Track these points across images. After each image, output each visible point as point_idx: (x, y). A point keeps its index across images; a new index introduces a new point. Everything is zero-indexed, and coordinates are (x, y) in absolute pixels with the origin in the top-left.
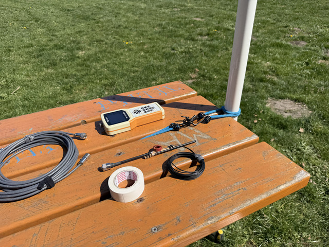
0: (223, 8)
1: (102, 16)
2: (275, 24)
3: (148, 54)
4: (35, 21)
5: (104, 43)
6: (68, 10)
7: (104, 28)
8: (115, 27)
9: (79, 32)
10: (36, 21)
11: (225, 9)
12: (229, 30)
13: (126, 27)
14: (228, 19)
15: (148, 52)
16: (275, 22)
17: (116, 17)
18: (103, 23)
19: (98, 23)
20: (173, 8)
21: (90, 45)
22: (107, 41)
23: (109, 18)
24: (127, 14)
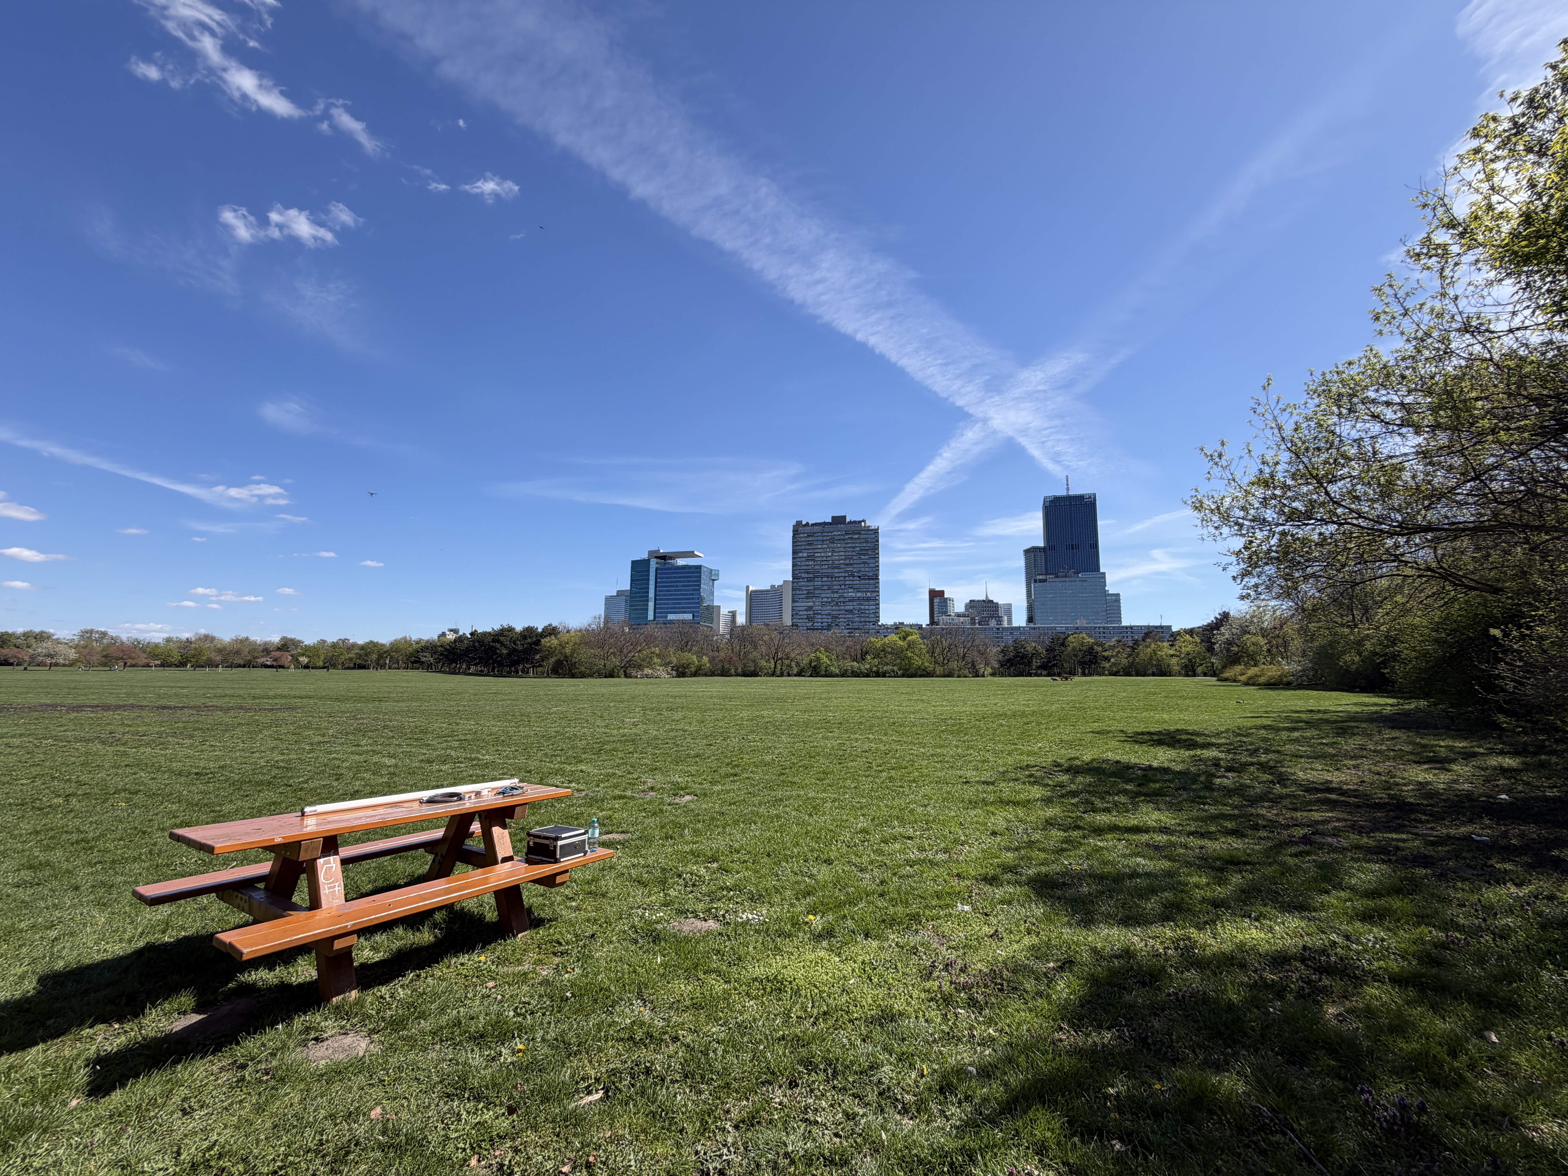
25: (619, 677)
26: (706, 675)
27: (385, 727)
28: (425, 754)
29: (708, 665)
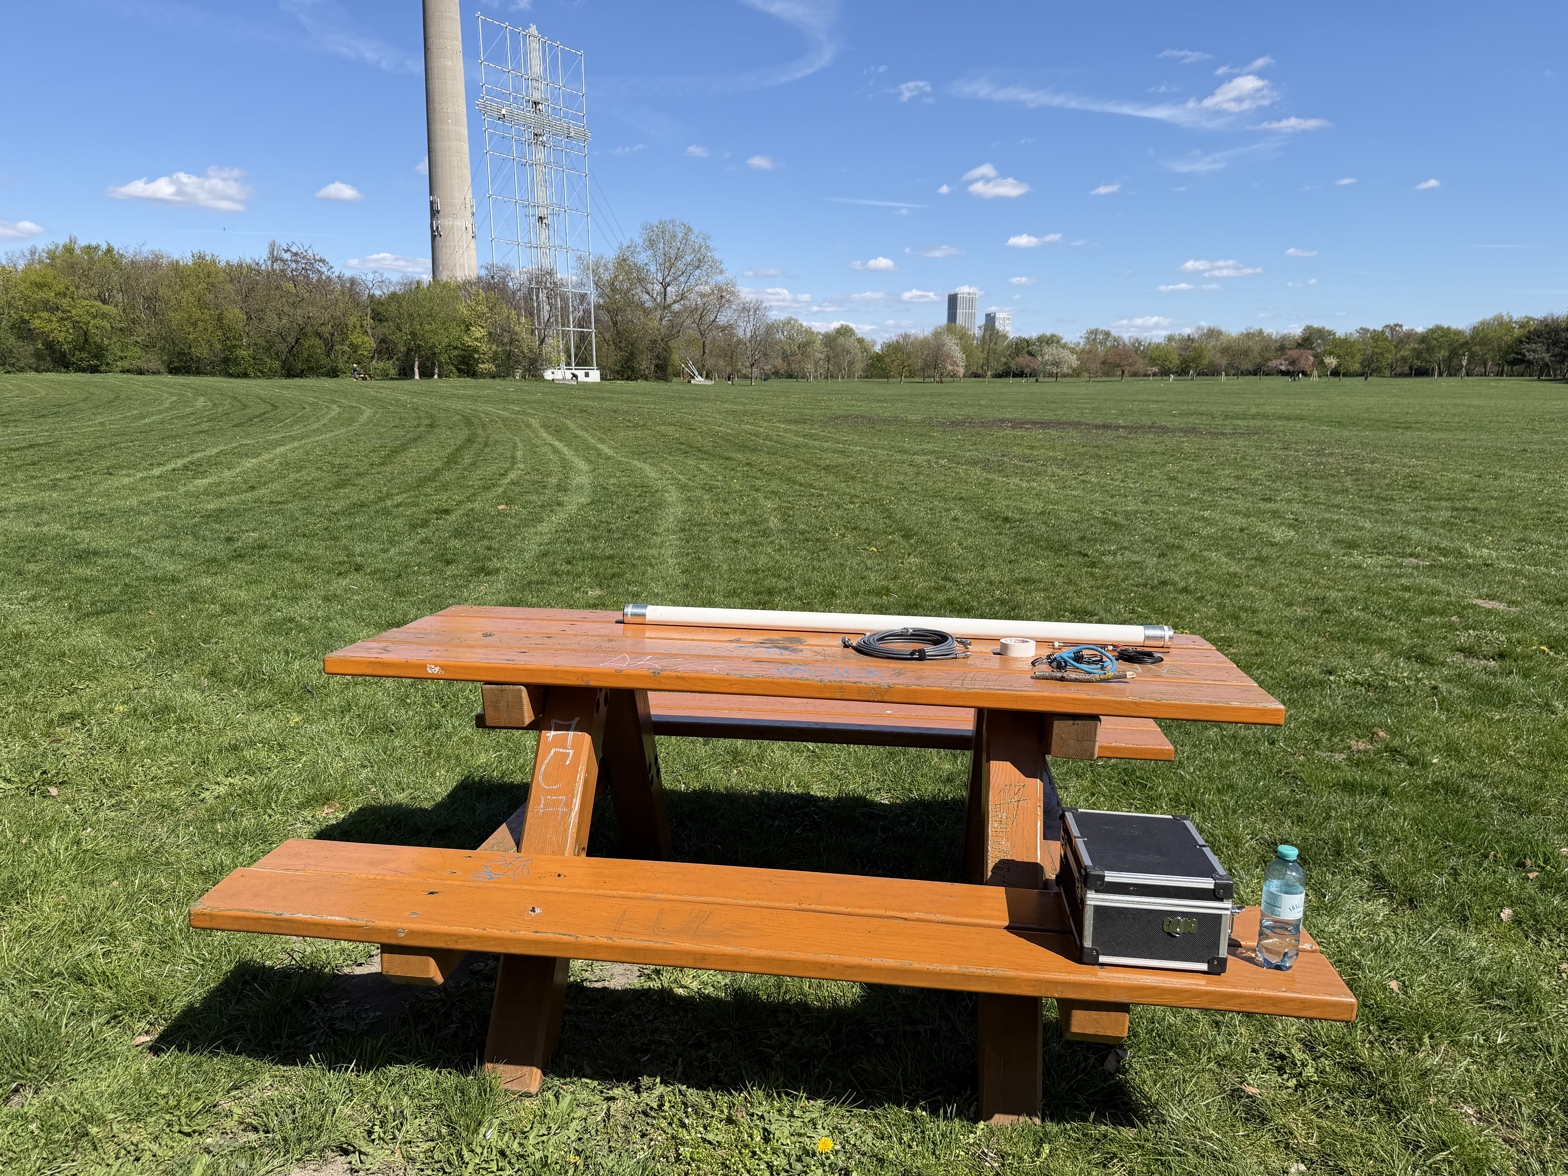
4: (903, 536)
10: (907, 536)
20: (1403, 554)
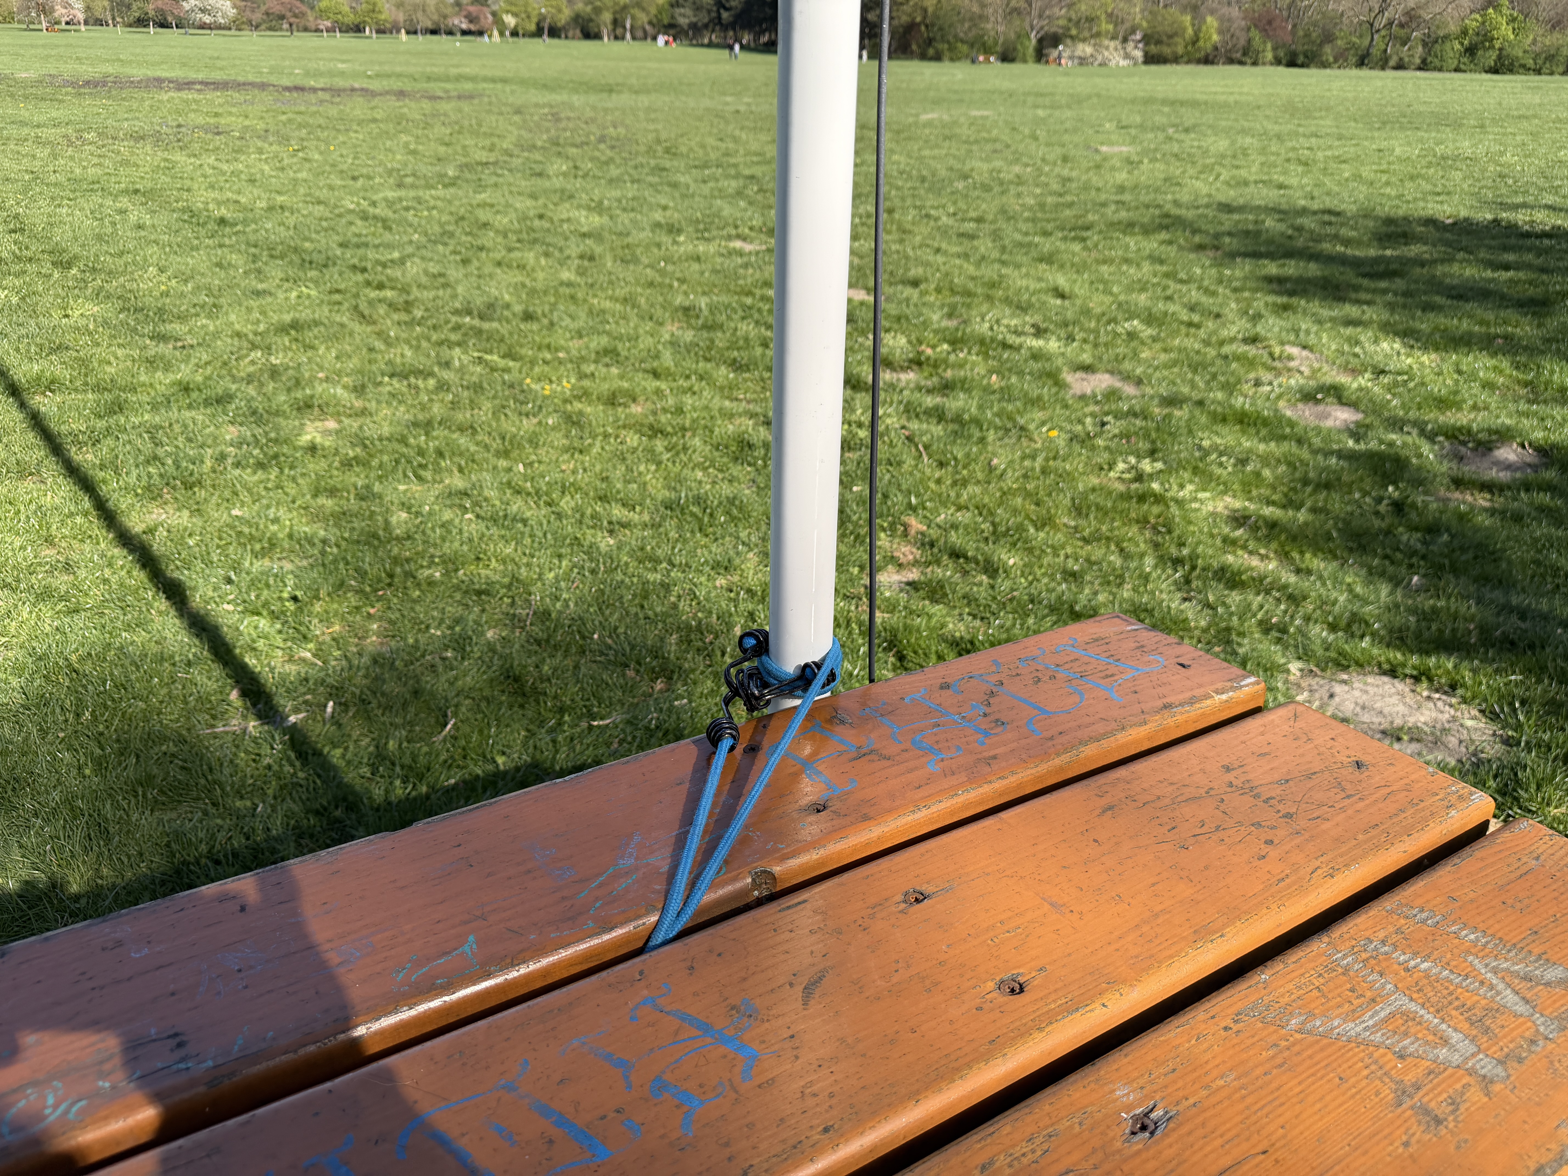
0: (955, 249)
1: (396, 255)
2: (1198, 326)
3: (659, 444)
5: (432, 382)
6: (222, 221)
7: (418, 313)
8: (469, 313)
9: (295, 325)
11: (966, 256)
12: (1005, 346)
13: (528, 317)
14: (989, 298)
15: (656, 431)
16: (1196, 318)
17: (465, 262)
18: (405, 290)
19: (381, 286)
20: (729, 238)
21: (359, 390)
22: (446, 375)
23: (434, 268)
24: (516, 254)
25: (1025, 61)
26: (1207, 60)
27: (602, 139)
28: (665, 208)
29: (1215, 37)
